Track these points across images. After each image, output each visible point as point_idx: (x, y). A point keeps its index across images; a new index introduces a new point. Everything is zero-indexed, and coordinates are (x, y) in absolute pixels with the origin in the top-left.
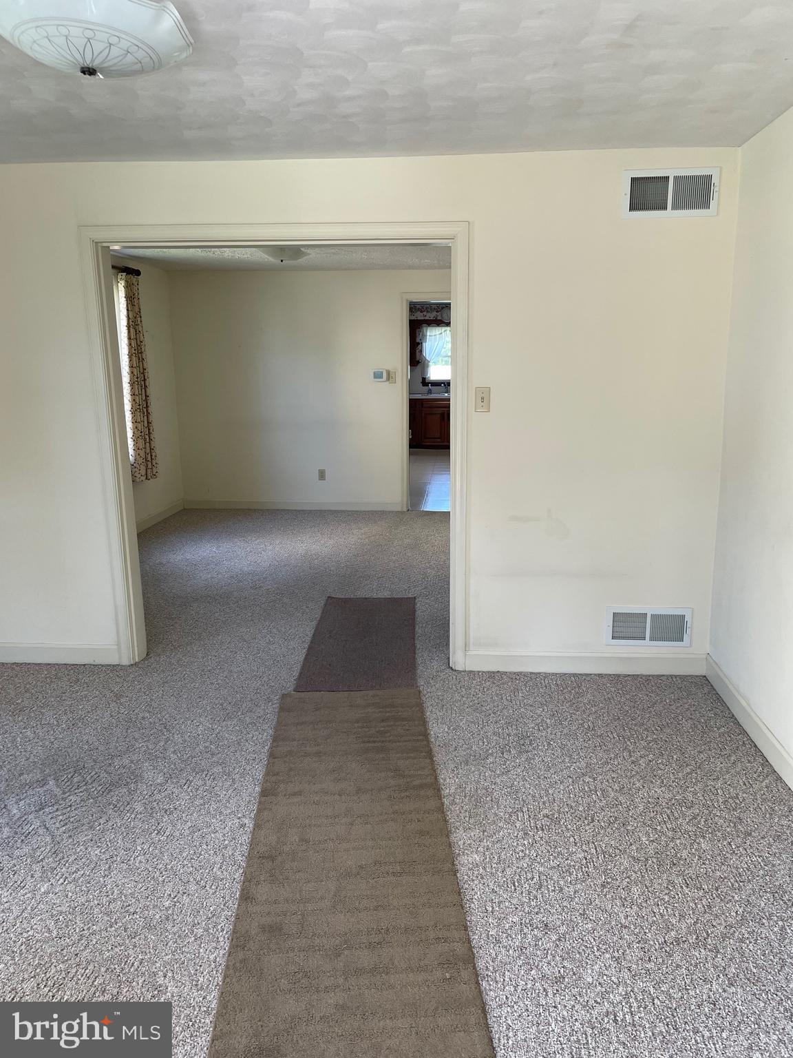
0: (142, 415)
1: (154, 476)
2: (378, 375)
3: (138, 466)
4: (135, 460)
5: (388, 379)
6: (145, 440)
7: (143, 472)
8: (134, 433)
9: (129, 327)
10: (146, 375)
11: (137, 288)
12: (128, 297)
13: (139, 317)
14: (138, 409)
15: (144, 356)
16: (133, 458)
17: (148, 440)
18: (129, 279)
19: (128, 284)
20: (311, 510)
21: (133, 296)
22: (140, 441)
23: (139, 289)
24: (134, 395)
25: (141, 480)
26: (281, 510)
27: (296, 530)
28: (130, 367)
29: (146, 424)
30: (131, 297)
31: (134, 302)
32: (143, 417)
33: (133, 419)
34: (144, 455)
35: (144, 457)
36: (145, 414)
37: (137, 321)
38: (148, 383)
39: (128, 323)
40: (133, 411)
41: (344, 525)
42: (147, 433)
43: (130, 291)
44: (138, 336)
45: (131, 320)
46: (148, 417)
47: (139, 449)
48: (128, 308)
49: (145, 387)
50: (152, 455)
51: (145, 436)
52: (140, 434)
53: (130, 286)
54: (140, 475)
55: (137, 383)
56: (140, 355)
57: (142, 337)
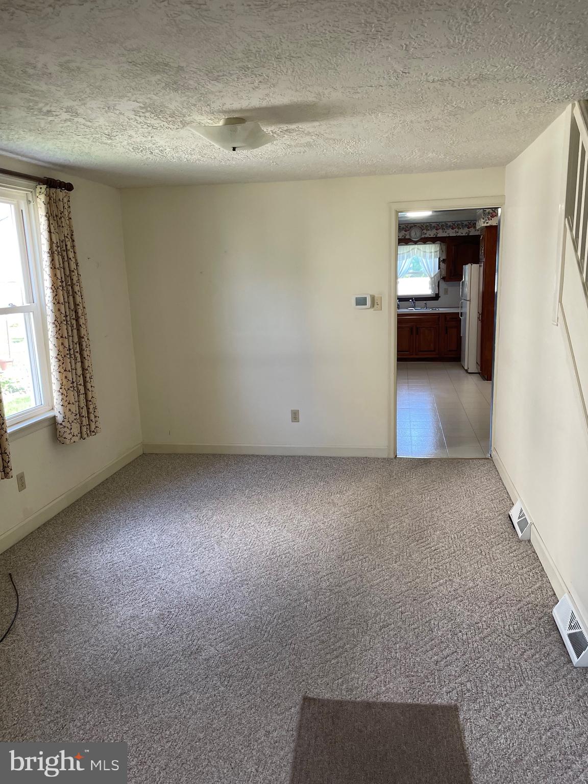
0: (73, 362)
1: (92, 432)
2: (361, 302)
3: (68, 425)
4: (64, 417)
5: (373, 305)
6: (78, 392)
7: (76, 430)
8: (62, 384)
9: (52, 253)
10: (80, 312)
11: (66, 206)
12: (50, 216)
13: (69, 241)
14: (68, 354)
15: (77, 288)
16: (62, 416)
17: (82, 391)
18: (53, 194)
19: (52, 199)
20: (283, 457)
21: (60, 215)
22: (71, 393)
23: (70, 207)
24: (62, 337)
25: (72, 441)
26: (249, 456)
27: (264, 494)
28: (54, 304)
29: (80, 372)
30: (56, 216)
31: (62, 222)
32: (76, 364)
33: (61, 367)
34: (78, 411)
35: (77, 413)
36: (79, 359)
37: (66, 245)
38: (82, 321)
39: (51, 248)
40: (59, 357)
41: (322, 484)
42: (82, 382)
43: (54, 208)
44: (66, 264)
45: (54, 245)
46: (82, 362)
47: (69, 403)
48: (50, 229)
49: (79, 326)
50: (88, 409)
51: (79, 386)
52: (72, 385)
53: (54, 202)
54: (71, 436)
55: (65, 323)
56: (70, 288)
57: (73, 266)
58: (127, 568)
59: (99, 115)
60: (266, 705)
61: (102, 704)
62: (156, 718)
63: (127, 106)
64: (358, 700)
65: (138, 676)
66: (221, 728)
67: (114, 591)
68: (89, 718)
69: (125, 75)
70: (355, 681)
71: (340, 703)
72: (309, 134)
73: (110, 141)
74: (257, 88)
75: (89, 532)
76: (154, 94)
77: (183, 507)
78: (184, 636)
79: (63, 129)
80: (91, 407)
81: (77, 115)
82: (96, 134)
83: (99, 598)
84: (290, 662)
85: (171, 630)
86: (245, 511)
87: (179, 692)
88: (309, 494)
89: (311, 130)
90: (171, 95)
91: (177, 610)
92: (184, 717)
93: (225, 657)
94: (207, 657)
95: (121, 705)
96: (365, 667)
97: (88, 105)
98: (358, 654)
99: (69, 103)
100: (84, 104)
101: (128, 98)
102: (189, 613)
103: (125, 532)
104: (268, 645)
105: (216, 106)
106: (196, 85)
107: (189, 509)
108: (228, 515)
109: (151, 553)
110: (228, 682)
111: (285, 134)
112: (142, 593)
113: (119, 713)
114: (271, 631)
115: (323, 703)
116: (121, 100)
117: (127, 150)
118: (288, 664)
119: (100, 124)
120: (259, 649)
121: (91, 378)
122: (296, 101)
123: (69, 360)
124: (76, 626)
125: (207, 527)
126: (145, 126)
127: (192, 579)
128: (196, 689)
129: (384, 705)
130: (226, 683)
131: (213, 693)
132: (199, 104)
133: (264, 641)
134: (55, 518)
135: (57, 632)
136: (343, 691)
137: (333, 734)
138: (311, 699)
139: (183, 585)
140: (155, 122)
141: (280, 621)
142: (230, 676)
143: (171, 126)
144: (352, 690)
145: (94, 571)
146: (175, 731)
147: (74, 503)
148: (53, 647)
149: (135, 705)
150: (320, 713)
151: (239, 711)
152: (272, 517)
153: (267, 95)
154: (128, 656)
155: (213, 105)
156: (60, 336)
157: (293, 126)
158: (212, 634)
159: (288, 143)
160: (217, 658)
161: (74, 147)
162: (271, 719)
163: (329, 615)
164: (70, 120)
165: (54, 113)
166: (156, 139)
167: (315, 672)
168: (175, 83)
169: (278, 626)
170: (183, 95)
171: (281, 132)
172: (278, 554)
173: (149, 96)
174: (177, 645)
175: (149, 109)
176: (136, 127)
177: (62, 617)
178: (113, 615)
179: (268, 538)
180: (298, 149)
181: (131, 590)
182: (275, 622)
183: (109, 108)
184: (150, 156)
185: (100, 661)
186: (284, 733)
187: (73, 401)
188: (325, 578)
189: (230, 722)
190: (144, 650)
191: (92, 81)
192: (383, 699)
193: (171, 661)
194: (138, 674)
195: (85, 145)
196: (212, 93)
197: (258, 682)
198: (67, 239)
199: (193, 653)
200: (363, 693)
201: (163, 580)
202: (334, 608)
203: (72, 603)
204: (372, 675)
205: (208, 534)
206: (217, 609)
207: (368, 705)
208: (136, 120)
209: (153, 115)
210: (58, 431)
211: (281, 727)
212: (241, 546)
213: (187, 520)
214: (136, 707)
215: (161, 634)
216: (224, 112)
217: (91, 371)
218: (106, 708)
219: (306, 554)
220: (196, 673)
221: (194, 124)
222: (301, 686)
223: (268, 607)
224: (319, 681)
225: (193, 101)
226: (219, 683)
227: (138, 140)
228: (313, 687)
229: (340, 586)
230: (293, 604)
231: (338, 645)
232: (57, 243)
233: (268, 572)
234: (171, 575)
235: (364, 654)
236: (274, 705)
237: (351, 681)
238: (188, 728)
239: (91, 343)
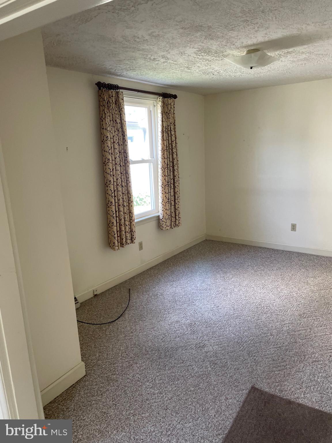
0: (169, 189)
1: (176, 225)
3: (165, 220)
4: (163, 217)
6: (171, 204)
7: (168, 224)
8: (163, 200)
9: (163, 132)
10: (175, 163)
11: (172, 107)
12: (164, 113)
13: (172, 125)
14: (167, 185)
15: (174, 150)
16: (162, 216)
17: (173, 204)
18: (166, 101)
19: (165, 104)
20: (283, 251)
21: (169, 112)
22: (167, 205)
23: (174, 107)
24: (165, 176)
25: (166, 229)
26: (263, 248)
27: (265, 271)
28: (162, 158)
29: (172, 194)
30: (167, 113)
31: (169, 116)
32: (171, 190)
33: (163, 191)
34: (170, 214)
35: (170, 215)
36: (172, 187)
37: (171, 128)
38: (175, 168)
39: (162, 130)
40: (163, 186)
41: (303, 271)
42: (173, 199)
43: (166, 109)
44: (170, 138)
45: (164, 128)
46: (174, 189)
47: (166, 210)
48: (163, 120)
49: (174, 170)
50: (175, 213)
51: (171, 201)
52: (168, 201)
53: (166, 106)
54: (166, 226)
55: (167, 168)
56: (171, 150)
57: (173, 138)
58: (181, 297)
59: (179, 58)
60: (230, 384)
61: (151, 359)
62: (173, 374)
63: (190, 51)
64: (284, 397)
65: (171, 351)
66: (203, 388)
67: (172, 306)
68: (143, 365)
69: (182, 35)
70: (286, 387)
71: (273, 396)
72: (303, 53)
73: (189, 71)
74: (258, 31)
75: (169, 276)
76: (201, 43)
77: (218, 271)
78: (199, 337)
79: (164, 67)
80: (177, 212)
81: (168, 59)
82: (181, 68)
83: (164, 308)
84: (251, 365)
85: (193, 333)
86: (251, 278)
87: (188, 364)
88: (293, 275)
89: (304, 50)
90: (211, 42)
91: (199, 323)
92: (187, 377)
93: (216, 353)
94: (207, 351)
95: (159, 362)
96: (295, 381)
97: (171, 54)
98: (293, 372)
99: (163, 53)
100: (169, 53)
101: (189, 47)
102: (205, 326)
103: (186, 278)
104: (241, 353)
105: (238, 44)
106: (222, 34)
107: (220, 272)
108: (241, 279)
109: (195, 292)
110: (214, 367)
111: (287, 55)
112: (184, 311)
113: (158, 366)
114: (245, 346)
115: (262, 393)
116: (186, 48)
117: (200, 74)
118: (249, 366)
119: (181, 62)
120: (236, 354)
121: (178, 197)
122: (286, 35)
123: (167, 188)
124: (150, 320)
125: (227, 283)
126: (204, 61)
127: (211, 309)
128: (197, 365)
129: (299, 405)
130: (213, 367)
131: (205, 370)
132: (228, 45)
133: (240, 351)
134: (156, 266)
135: (141, 320)
136: (277, 390)
137: (263, 411)
138: (256, 389)
139: (206, 311)
140: (208, 57)
141: (252, 342)
142: (215, 364)
143: (218, 59)
144: (282, 391)
145: (166, 295)
146: (180, 383)
147: (166, 260)
148: (138, 327)
149: (165, 364)
150: (259, 398)
151: (215, 383)
152: (266, 284)
153: (266, 34)
154: (169, 340)
155: (236, 44)
156: (164, 175)
157: (291, 50)
158: (213, 340)
159: (292, 60)
160: (212, 353)
161: (173, 76)
162: (231, 392)
163: (283, 346)
164: (166, 62)
165: (157, 59)
166: (213, 66)
167: (263, 375)
168: (210, 35)
169: (250, 345)
170: (217, 41)
171: (284, 54)
172: (262, 306)
173: (199, 44)
174: (194, 341)
175: (202, 51)
176: (200, 61)
177: (145, 314)
178: (168, 318)
179: (259, 296)
180: (300, 63)
181: (180, 308)
182: (249, 342)
183: (181, 53)
184: (213, 76)
185: (156, 339)
186: (235, 402)
187: (168, 208)
188: (287, 325)
189: (208, 387)
190: (178, 339)
191: (168, 41)
192: (300, 401)
193: (189, 348)
194: (171, 350)
195: (178, 74)
196: (232, 37)
197: (230, 371)
198: (171, 125)
199: (200, 347)
200: (288, 394)
201: (197, 306)
202: (287, 343)
203: (152, 308)
204: (298, 386)
205: (226, 287)
206: (220, 328)
207: (289, 402)
208: (198, 58)
209: (206, 54)
210: (160, 223)
211: (235, 398)
212: (243, 297)
213: (218, 277)
214: (166, 365)
215: (188, 333)
216: (245, 47)
217: (178, 194)
218: (152, 362)
219: (279, 309)
220: (199, 357)
221: (230, 56)
222: (253, 380)
223: (247, 333)
224: (264, 381)
225: (224, 43)
226: (209, 366)
227: (204, 68)
228: (260, 383)
229: (295, 332)
230: (263, 335)
231: (282, 364)
232: (166, 127)
233: (253, 315)
234: (201, 305)
235: (297, 373)
236: (234, 386)
237: (284, 386)
238: (187, 383)
239: (180, 179)
